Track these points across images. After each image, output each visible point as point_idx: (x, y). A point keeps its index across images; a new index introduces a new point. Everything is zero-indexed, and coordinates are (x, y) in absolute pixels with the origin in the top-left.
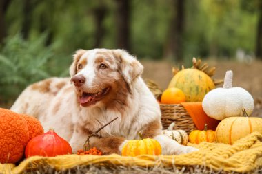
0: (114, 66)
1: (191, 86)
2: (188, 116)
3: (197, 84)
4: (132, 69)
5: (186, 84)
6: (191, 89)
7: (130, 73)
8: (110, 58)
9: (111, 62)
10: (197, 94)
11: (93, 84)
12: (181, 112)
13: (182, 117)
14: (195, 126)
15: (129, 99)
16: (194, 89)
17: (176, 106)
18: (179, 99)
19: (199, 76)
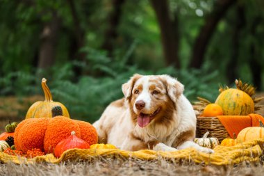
0: (163, 91)
1: (230, 102)
2: (223, 127)
3: (234, 101)
4: (175, 90)
5: (225, 101)
6: (229, 104)
7: (174, 93)
8: (160, 85)
9: (161, 88)
10: (234, 109)
11: (151, 107)
12: (217, 124)
13: (217, 128)
14: (229, 135)
15: (175, 115)
16: (232, 105)
17: (213, 118)
18: (216, 112)
19: (237, 95)
